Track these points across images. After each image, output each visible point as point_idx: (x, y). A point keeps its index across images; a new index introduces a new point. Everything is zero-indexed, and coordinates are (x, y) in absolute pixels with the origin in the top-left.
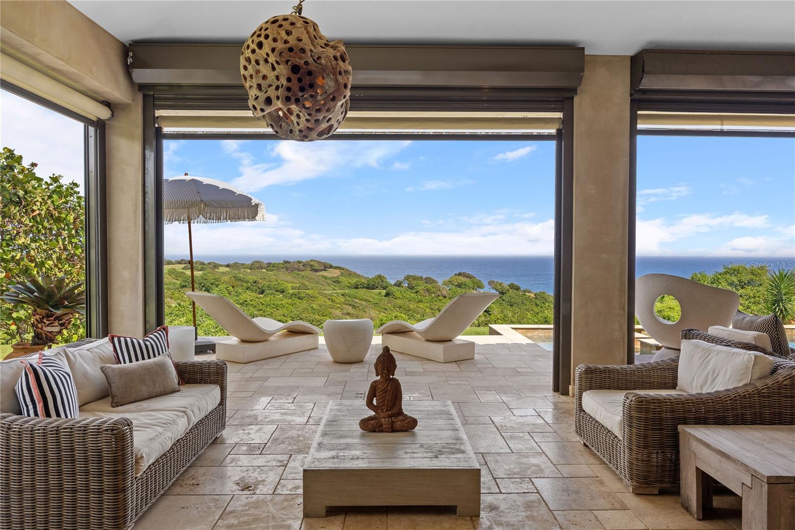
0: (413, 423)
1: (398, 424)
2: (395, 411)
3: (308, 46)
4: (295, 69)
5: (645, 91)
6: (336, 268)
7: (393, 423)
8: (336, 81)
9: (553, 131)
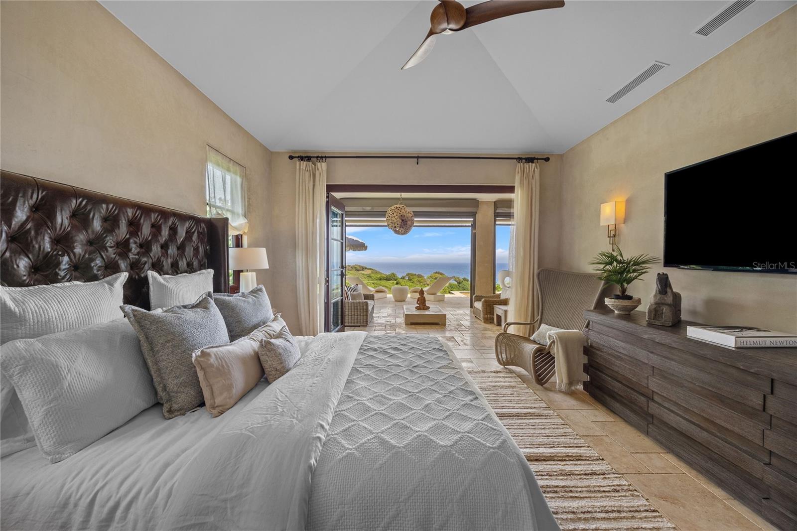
0: (429, 308)
1: (425, 308)
2: (424, 305)
3: (405, 215)
4: (403, 220)
5: (497, 213)
6: (369, 269)
8: (411, 222)
9: (470, 224)
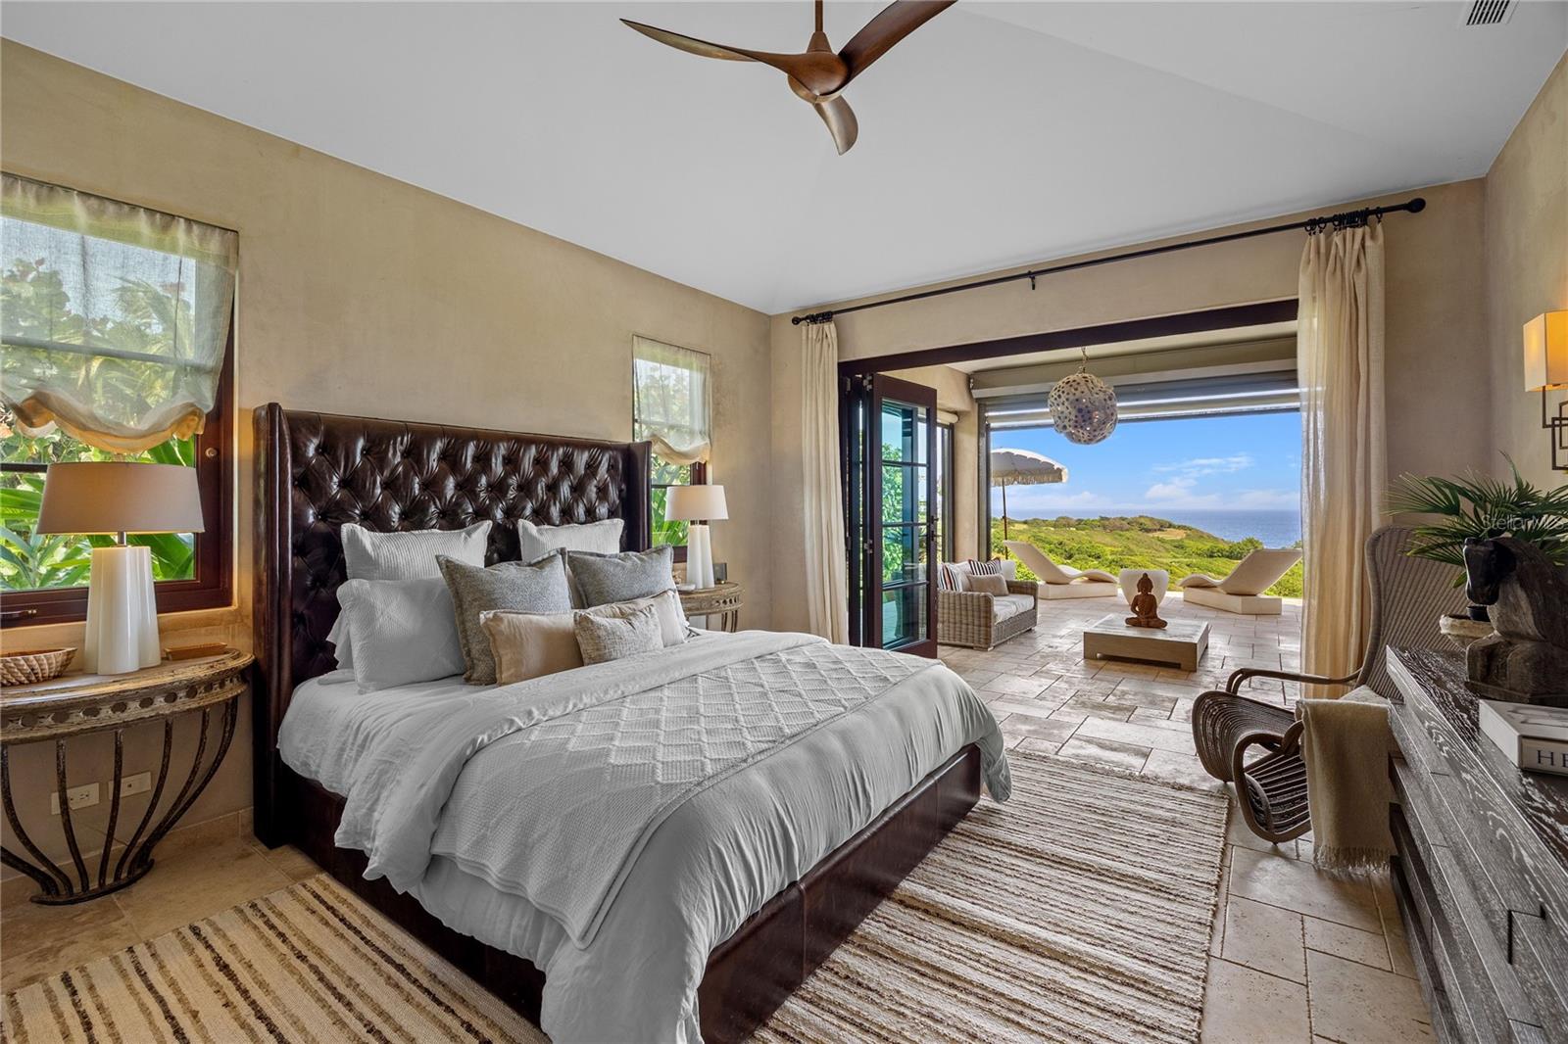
0: (1165, 624)
2: (1151, 614)
4: (1080, 411)
7: (1148, 622)
8: (1106, 413)
